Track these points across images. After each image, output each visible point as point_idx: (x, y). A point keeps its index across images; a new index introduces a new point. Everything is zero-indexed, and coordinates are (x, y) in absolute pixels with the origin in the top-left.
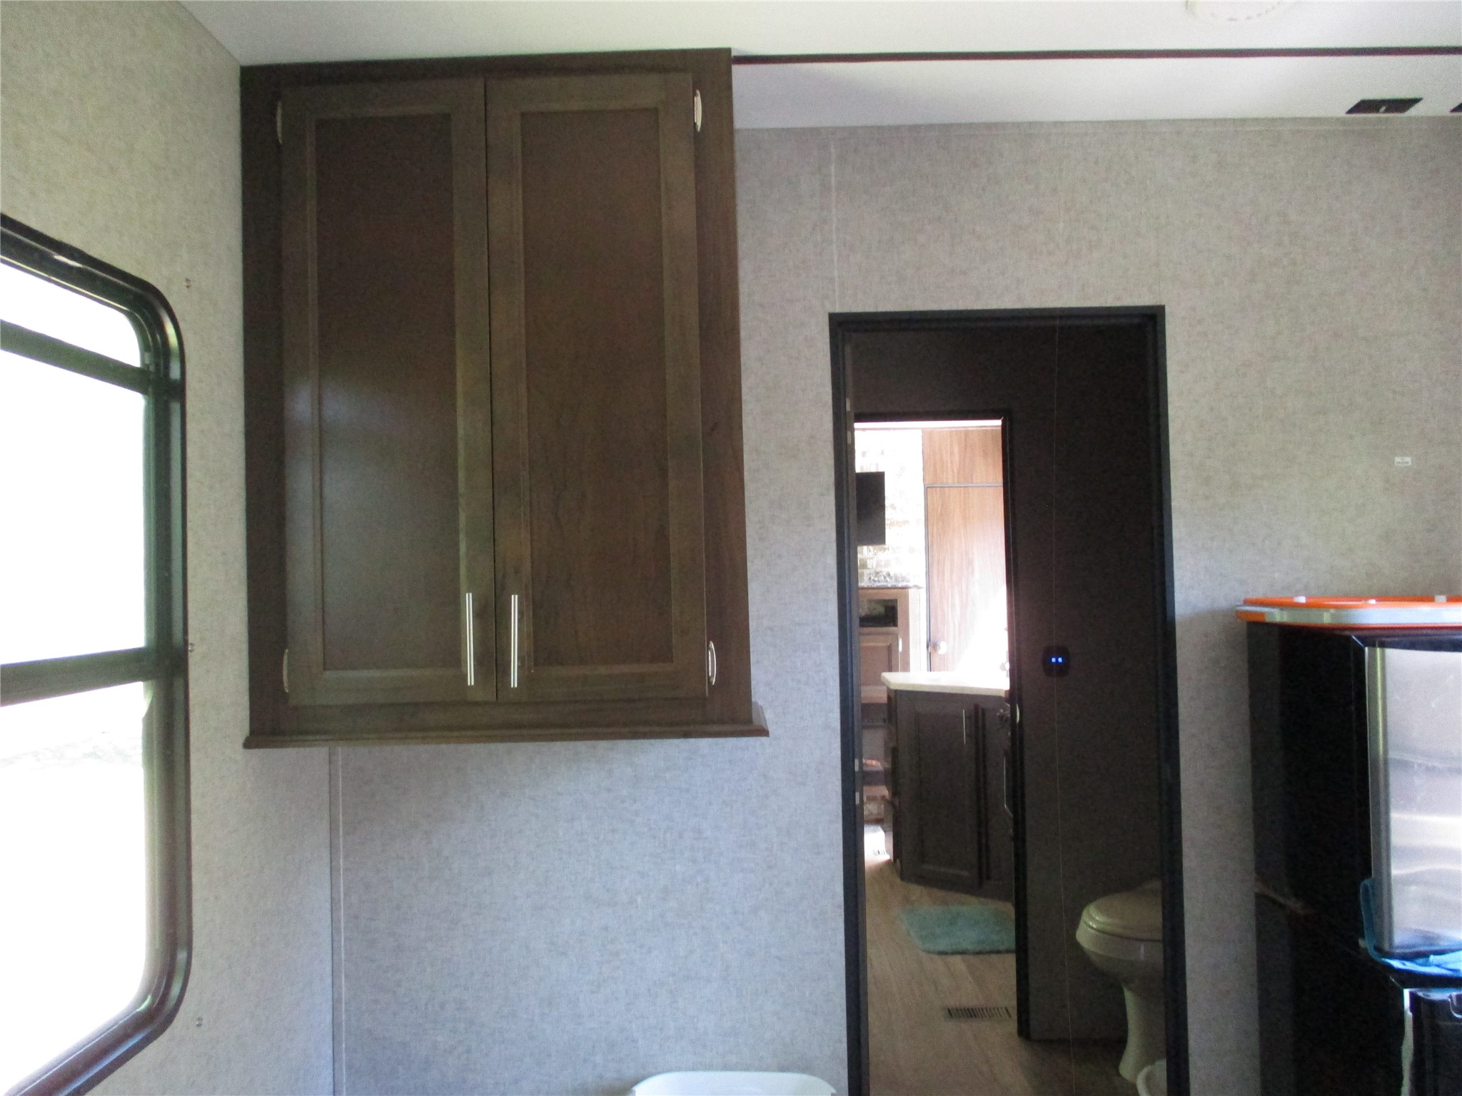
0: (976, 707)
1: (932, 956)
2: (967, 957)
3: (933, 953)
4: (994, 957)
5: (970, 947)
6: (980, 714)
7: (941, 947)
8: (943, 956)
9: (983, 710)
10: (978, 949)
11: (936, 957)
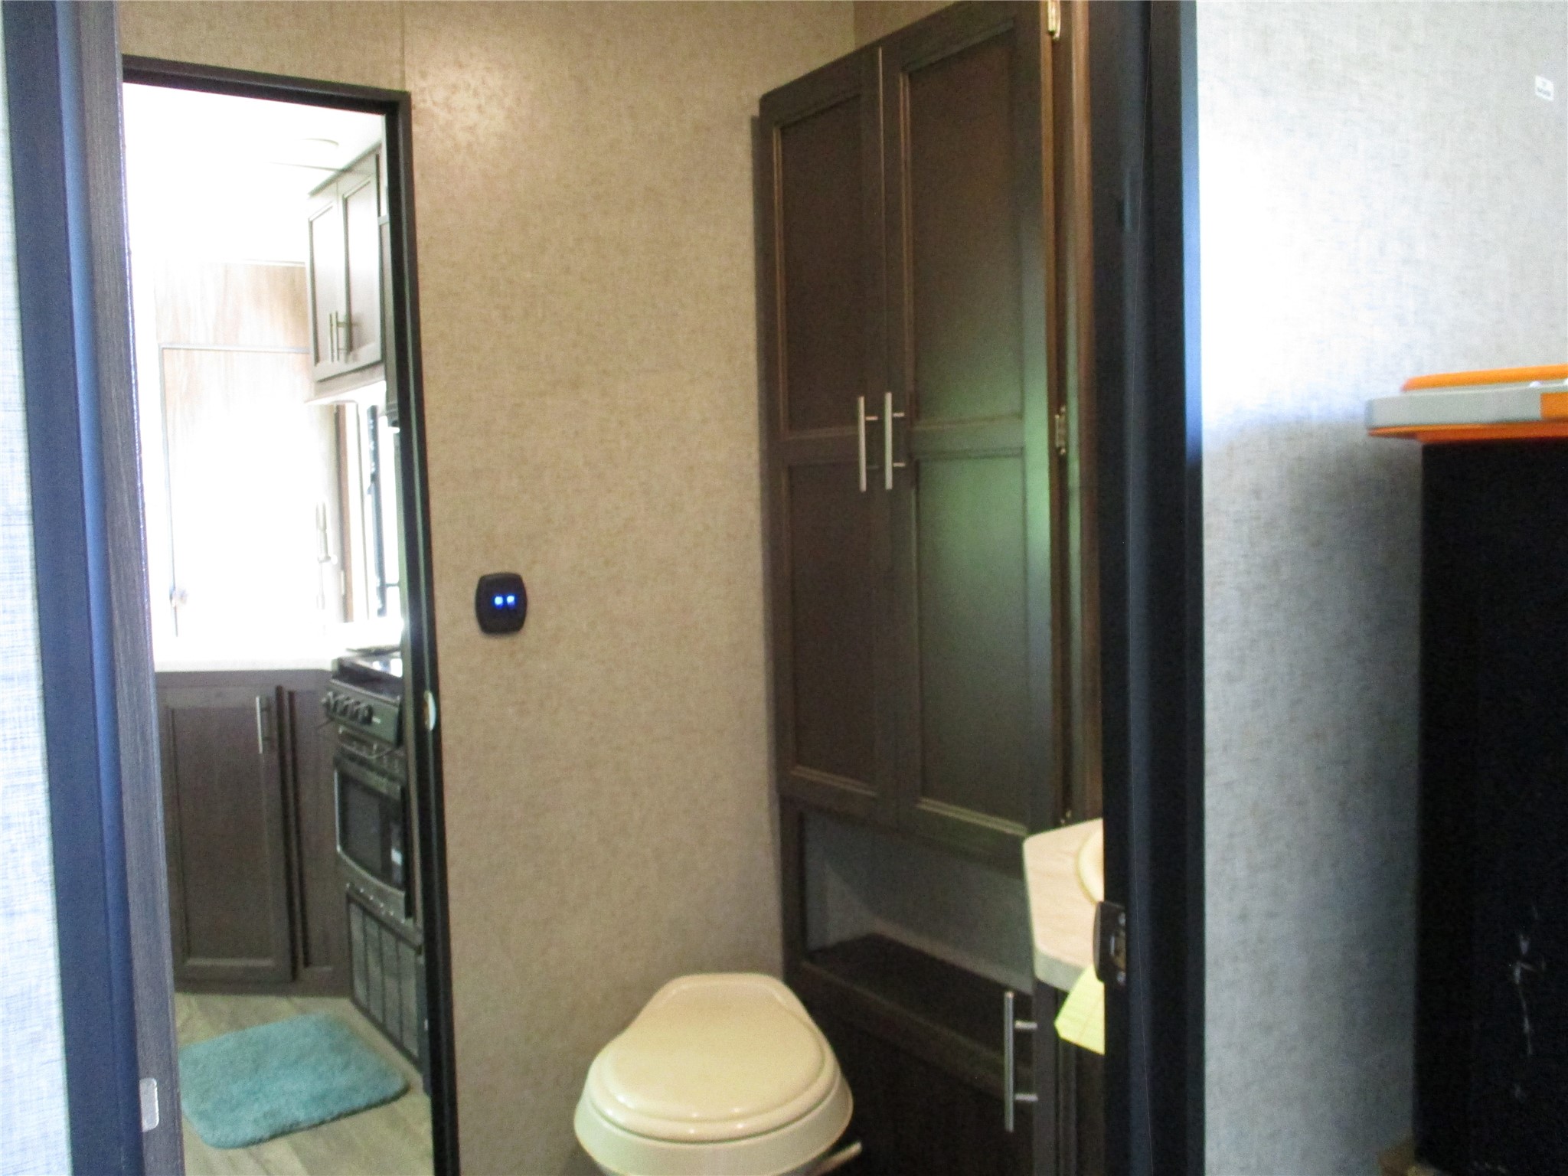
0: (279, 690)
1: (231, 1152)
2: (298, 1137)
3: (235, 1146)
4: (345, 1123)
5: (301, 1115)
6: (286, 703)
7: (249, 1131)
8: (253, 1148)
9: (291, 695)
10: (317, 1114)
11: (241, 1152)
